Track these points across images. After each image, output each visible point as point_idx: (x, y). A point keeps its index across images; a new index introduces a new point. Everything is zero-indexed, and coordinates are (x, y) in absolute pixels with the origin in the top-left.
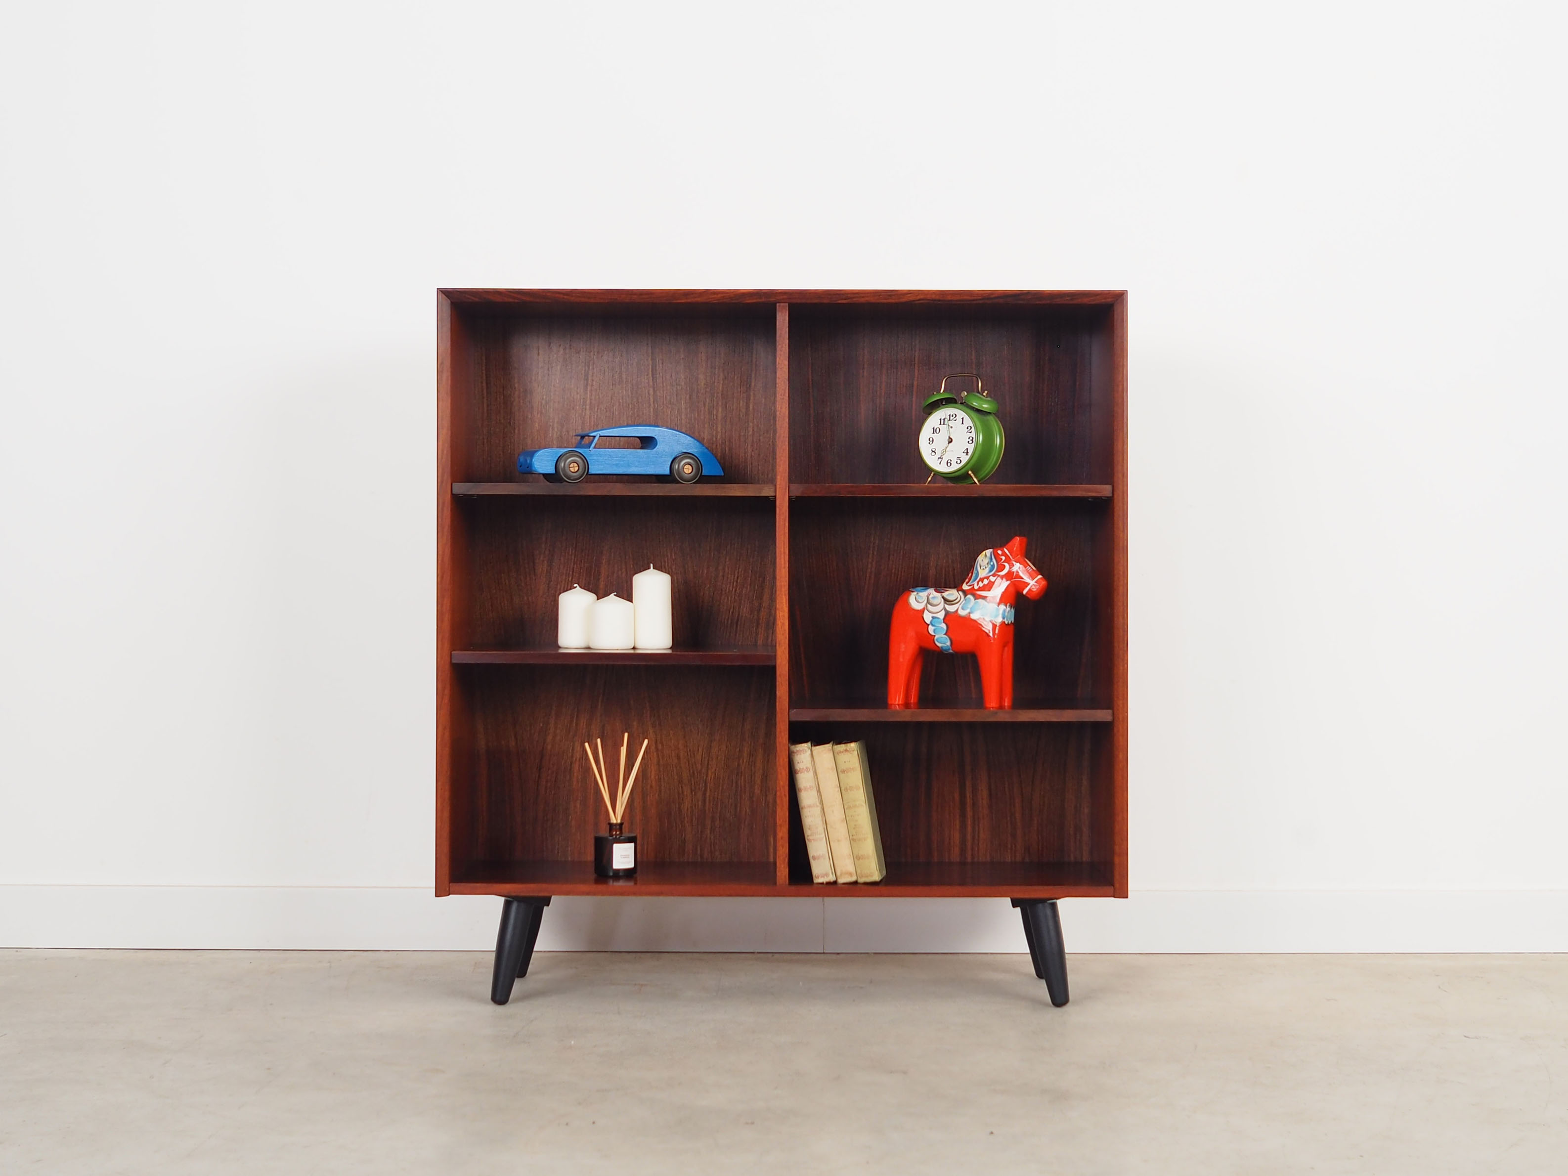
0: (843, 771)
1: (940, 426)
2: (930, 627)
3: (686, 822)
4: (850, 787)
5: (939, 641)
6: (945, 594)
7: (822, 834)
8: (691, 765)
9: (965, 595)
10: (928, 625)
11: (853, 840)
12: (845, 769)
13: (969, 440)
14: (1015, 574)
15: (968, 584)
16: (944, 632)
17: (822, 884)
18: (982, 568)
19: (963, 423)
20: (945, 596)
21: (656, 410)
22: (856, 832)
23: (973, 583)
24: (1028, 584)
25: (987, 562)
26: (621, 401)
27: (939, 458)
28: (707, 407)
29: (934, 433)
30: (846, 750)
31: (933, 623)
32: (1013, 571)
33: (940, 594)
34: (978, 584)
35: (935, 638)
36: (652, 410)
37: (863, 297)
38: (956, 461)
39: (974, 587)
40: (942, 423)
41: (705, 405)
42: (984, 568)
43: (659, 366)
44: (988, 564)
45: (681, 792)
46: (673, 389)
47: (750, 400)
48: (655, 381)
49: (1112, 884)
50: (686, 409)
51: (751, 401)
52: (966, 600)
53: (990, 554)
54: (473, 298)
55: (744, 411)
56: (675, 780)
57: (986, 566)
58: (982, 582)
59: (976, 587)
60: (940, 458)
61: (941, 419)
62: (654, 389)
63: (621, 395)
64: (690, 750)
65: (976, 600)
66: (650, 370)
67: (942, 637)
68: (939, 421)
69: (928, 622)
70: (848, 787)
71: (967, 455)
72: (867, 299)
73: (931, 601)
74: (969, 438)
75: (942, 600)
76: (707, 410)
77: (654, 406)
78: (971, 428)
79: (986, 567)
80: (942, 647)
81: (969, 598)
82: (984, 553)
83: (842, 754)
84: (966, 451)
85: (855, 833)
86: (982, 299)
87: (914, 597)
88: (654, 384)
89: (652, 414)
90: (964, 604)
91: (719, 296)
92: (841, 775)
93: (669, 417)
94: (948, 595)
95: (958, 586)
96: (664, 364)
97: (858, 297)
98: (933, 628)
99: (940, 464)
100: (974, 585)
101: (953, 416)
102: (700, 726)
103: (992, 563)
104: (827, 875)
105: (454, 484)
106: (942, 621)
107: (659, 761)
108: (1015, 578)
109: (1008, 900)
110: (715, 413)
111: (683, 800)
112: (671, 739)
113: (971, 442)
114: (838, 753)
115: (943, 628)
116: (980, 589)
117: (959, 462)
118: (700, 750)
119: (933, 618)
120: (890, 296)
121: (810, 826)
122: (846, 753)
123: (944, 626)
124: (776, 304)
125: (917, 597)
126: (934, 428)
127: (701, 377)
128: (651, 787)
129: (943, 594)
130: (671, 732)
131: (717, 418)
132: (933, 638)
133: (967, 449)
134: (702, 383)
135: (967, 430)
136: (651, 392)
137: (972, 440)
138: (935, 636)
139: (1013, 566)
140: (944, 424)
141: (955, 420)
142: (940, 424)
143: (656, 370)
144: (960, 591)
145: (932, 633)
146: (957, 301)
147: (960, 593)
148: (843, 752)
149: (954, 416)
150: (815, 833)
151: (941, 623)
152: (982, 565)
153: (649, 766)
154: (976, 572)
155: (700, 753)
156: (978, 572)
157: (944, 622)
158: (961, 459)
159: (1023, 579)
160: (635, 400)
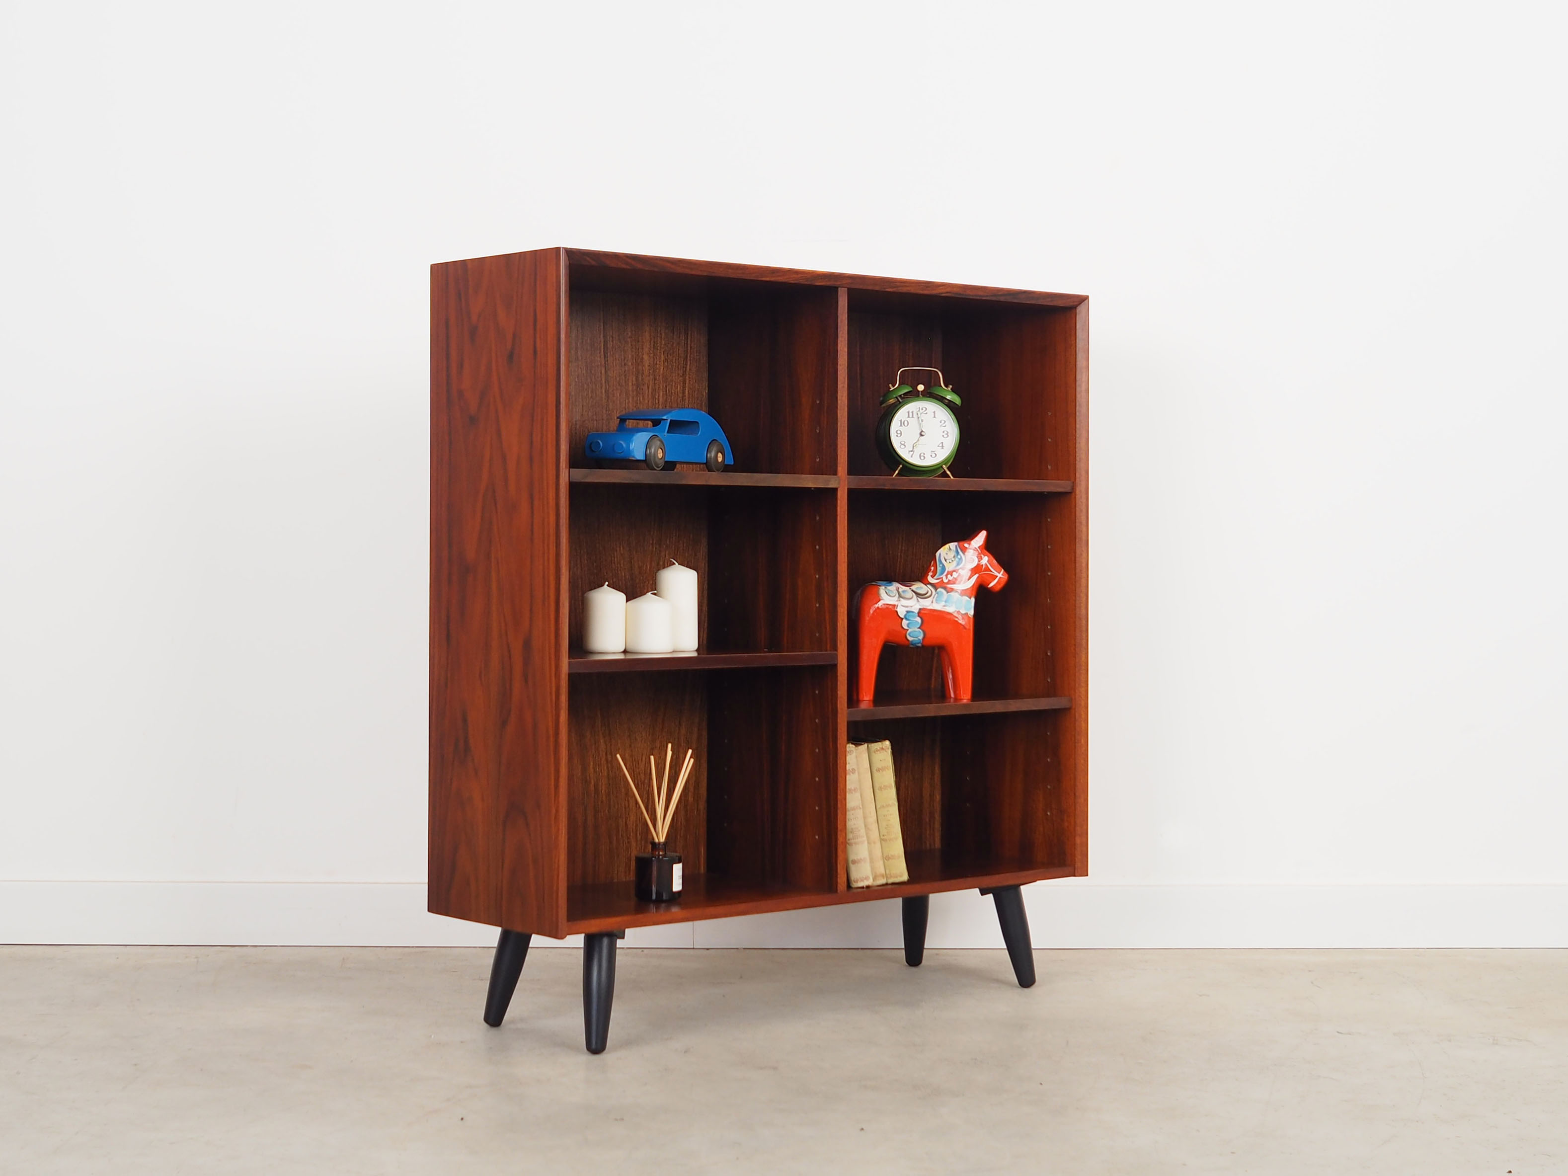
0: (878, 770)
1: (908, 419)
2: (904, 620)
3: (631, 837)
4: (884, 786)
5: (911, 635)
6: (914, 588)
7: (864, 837)
8: (636, 776)
9: (936, 590)
10: (902, 619)
11: (883, 840)
12: (880, 767)
13: (944, 434)
14: (984, 567)
15: (935, 577)
16: (919, 626)
17: (863, 888)
18: (948, 561)
19: (935, 417)
20: (915, 590)
21: (607, 391)
22: (887, 832)
23: (941, 576)
24: (997, 576)
25: (953, 556)
26: (577, 380)
27: (909, 451)
28: (650, 390)
29: (901, 426)
30: (882, 749)
31: (907, 617)
32: (982, 564)
33: (908, 588)
34: (947, 578)
35: (908, 632)
36: (604, 391)
37: (906, 286)
38: (930, 454)
39: (942, 580)
40: (911, 416)
41: (648, 388)
42: (951, 561)
43: (610, 344)
44: (954, 557)
45: (627, 805)
46: (621, 370)
47: (685, 384)
48: (606, 359)
49: (1073, 864)
50: (633, 391)
51: (687, 385)
52: (937, 593)
53: (954, 547)
54: (590, 260)
55: (681, 395)
56: (623, 794)
57: (953, 559)
58: (952, 576)
59: (945, 581)
60: (912, 451)
61: (909, 412)
62: (605, 369)
63: (577, 373)
64: (635, 760)
65: (949, 594)
66: (602, 347)
67: (915, 631)
68: (907, 414)
69: (902, 616)
70: (882, 786)
71: (942, 448)
72: (908, 288)
73: (902, 594)
74: (944, 432)
75: (913, 593)
76: (650, 393)
77: (606, 388)
78: (945, 422)
79: (952, 561)
80: (912, 641)
81: (940, 591)
82: (947, 546)
83: (879, 752)
84: (941, 445)
85: (886, 834)
86: (992, 296)
87: (885, 592)
88: (605, 363)
89: (604, 396)
90: (937, 597)
91: (800, 276)
92: (876, 774)
93: (618, 399)
94: (917, 588)
95: (922, 579)
96: (614, 342)
97: (903, 286)
98: (908, 622)
99: (912, 457)
100: (942, 578)
101: (922, 409)
102: (644, 734)
103: (959, 557)
104: (867, 878)
105: (571, 469)
106: (917, 615)
107: (608, 775)
108: (984, 571)
109: (977, 890)
110: (657, 397)
111: (629, 814)
112: (619, 749)
113: (946, 436)
114: (875, 752)
115: (919, 623)
116: (948, 583)
117: (934, 455)
118: (644, 759)
119: (908, 612)
120: (927, 287)
121: (852, 829)
122: (883, 751)
123: (919, 620)
124: (837, 288)
125: (887, 591)
126: (901, 421)
127: (646, 357)
128: (602, 802)
129: (911, 587)
130: (619, 741)
131: (658, 403)
132: (904, 632)
133: (942, 443)
134: (646, 363)
135: (941, 424)
136: (603, 372)
137: (947, 434)
138: (908, 630)
139: (982, 559)
140: (913, 417)
141: (926, 413)
142: (909, 417)
143: (607, 348)
144: (928, 584)
145: (906, 627)
146: (973, 296)
147: (928, 586)
148: (879, 750)
149: (924, 409)
150: (857, 836)
151: (915, 617)
152: (946, 558)
153: (601, 780)
154: (941, 565)
155: (644, 763)
156: (943, 565)
157: (919, 616)
158: (935, 452)
159: (992, 572)
160: (589, 380)
